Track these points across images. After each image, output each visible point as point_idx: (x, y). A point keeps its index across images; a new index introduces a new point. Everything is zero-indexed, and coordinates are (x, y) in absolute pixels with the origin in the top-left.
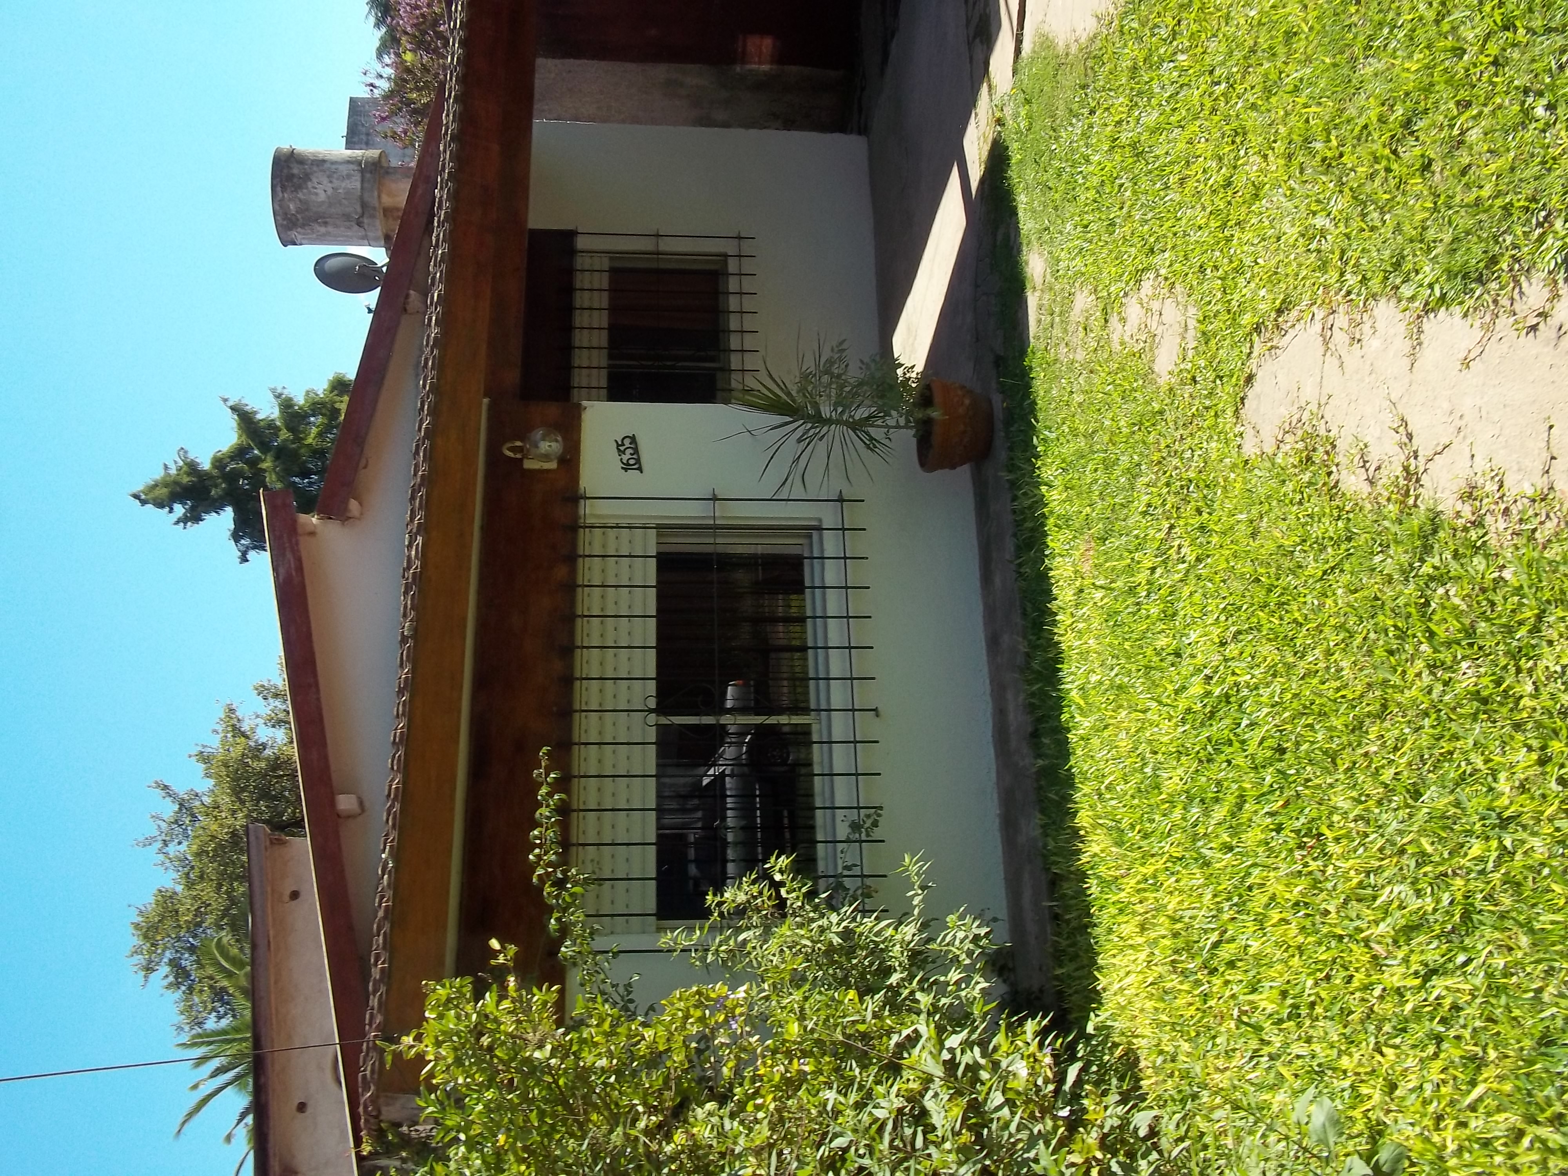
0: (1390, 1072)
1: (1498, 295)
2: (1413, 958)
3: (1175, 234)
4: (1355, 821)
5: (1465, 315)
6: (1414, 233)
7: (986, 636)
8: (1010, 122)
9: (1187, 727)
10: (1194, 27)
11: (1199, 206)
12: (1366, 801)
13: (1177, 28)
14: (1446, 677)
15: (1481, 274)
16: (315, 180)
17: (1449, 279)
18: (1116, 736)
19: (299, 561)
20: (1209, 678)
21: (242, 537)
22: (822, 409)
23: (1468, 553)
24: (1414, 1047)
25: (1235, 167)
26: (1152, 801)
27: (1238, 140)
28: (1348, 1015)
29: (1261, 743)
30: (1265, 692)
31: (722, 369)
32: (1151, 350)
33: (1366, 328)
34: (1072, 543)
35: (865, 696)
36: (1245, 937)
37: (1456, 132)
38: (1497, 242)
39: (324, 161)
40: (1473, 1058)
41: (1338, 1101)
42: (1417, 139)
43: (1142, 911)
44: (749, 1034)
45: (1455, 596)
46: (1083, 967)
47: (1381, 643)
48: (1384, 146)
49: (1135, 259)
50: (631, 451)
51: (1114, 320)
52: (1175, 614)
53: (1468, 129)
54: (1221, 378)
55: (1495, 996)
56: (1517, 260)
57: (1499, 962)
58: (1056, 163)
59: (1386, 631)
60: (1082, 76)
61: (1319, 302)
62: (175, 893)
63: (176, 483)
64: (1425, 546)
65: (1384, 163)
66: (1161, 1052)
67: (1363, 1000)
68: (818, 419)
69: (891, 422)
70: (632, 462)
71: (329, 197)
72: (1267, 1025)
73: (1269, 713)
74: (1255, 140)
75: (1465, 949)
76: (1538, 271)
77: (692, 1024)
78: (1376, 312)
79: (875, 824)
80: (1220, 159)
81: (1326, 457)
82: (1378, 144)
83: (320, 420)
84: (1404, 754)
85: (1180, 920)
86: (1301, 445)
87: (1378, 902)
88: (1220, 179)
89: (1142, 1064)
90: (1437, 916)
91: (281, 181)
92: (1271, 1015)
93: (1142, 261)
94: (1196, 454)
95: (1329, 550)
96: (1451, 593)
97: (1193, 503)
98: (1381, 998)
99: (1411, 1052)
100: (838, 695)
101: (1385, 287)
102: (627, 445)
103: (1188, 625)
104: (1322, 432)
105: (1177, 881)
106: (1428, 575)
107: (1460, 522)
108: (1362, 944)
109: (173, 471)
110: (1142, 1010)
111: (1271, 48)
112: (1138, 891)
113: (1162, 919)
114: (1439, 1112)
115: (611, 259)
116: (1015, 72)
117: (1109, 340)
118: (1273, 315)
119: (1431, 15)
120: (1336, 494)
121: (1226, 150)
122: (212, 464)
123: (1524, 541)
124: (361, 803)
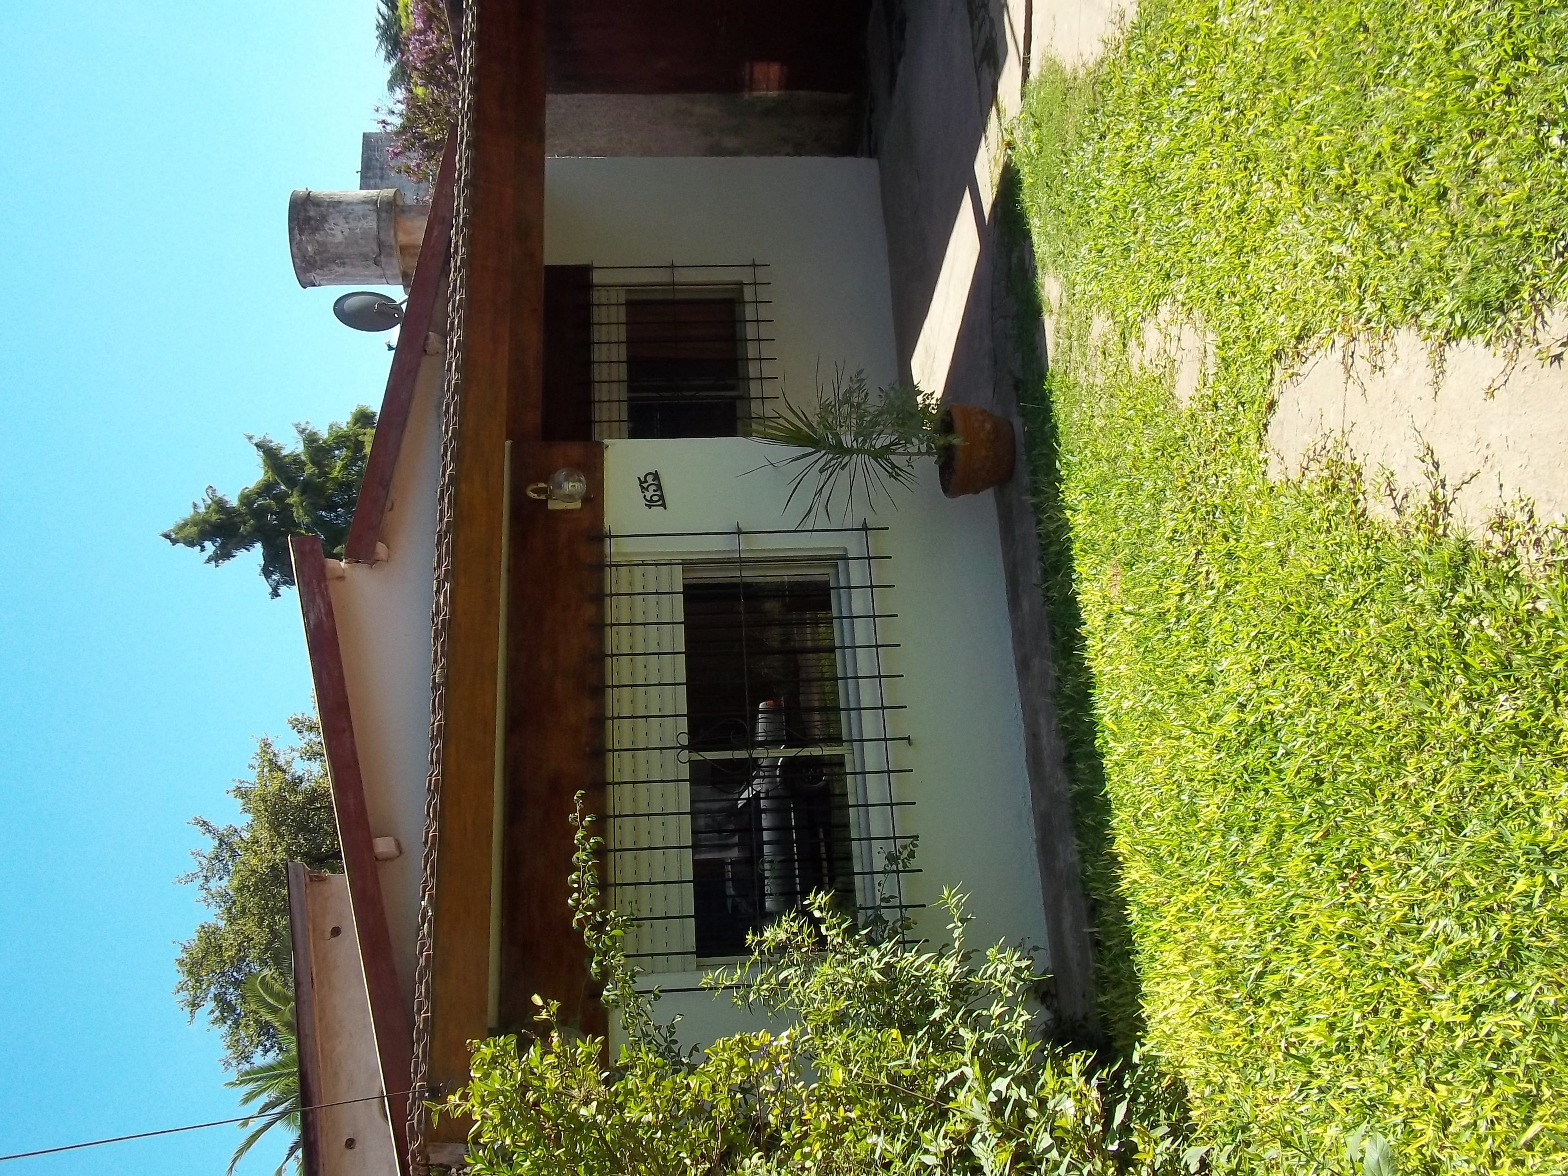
0: (1443, 1108)
1: (1521, 324)
2: (1462, 993)
3: (1191, 260)
4: (1397, 852)
5: (1488, 344)
6: (1432, 262)
7: (1016, 660)
8: (1020, 145)
9: (1223, 754)
10: (1202, 53)
11: (1213, 232)
12: (1407, 833)
13: (1184, 54)
14: (1483, 709)
15: (1502, 303)
16: (331, 222)
17: (1469, 308)
18: (1151, 762)
19: (329, 605)
20: (1242, 706)
21: (272, 573)
22: (843, 438)
23: (1501, 584)
24: (1465, 1083)
25: (1248, 193)
26: (1190, 829)
27: (1250, 166)
28: (1398, 1049)
29: (1298, 772)
30: (1301, 722)
31: (741, 398)
32: (1171, 375)
33: (1388, 355)
34: (1099, 568)
35: (897, 724)
36: (1289, 968)
37: (1470, 161)
38: (1517, 271)
39: (340, 202)
40: (1527, 1095)
41: (1391, 1137)
42: (1431, 167)
43: (1183, 939)
44: (794, 1081)
45: (1489, 627)
46: (1127, 994)
47: (1415, 674)
48: (1399, 175)
49: (1151, 284)
50: (654, 488)
51: (1132, 344)
52: (1205, 641)
53: (1482, 158)
54: (1243, 404)
55: (1547, 1034)
56: (1539, 290)
57: (1550, 999)
58: (1068, 187)
59: (1420, 661)
60: (1091, 101)
61: (1339, 329)
62: (218, 929)
63: (205, 521)
64: (1456, 577)
65: (1399, 191)
66: (1209, 1083)
67: (1412, 1034)
68: (840, 450)
69: (912, 449)
70: (655, 498)
71: (346, 238)
72: (1315, 1058)
73: (1306, 743)
74: (1268, 166)
75: (1513, 985)
76: (1560, 300)
77: (737, 1074)
78: (1397, 339)
79: (912, 855)
80: (1233, 185)
81: (1352, 486)
82: (1392, 171)
83: (344, 452)
84: (1444, 786)
85: (1223, 949)
86: (1326, 473)
87: (1423, 936)
88: (1234, 205)
89: (1191, 1094)
90: (1484, 951)
91: (298, 225)
92: (1319, 1048)
93: (1159, 286)
94: (1221, 480)
95: (1360, 579)
96: (1485, 624)
97: (1219, 529)
98: (1431, 1033)
99: (1464, 1088)
100: (869, 725)
101: (1405, 315)
102: (650, 482)
103: (1220, 652)
104: (1347, 460)
105: (1218, 910)
106: (1460, 606)
107: (1491, 553)
108: (1409, 978)
109: (202, 510)
110: (1188, 1040)
111: (1279, 75)
112: (1179, 919)
113: (1205, 949)
114: (1495, 1150)
115: (628, 292)
116: (1023, 96)
117: (1128, 365)
118: (1293, 342)
119: (1440, 44)
120: (1364, 522)
121: (1239, 177)
122: (240, 500)
123: (1557, 572)
124: (398, 845)
